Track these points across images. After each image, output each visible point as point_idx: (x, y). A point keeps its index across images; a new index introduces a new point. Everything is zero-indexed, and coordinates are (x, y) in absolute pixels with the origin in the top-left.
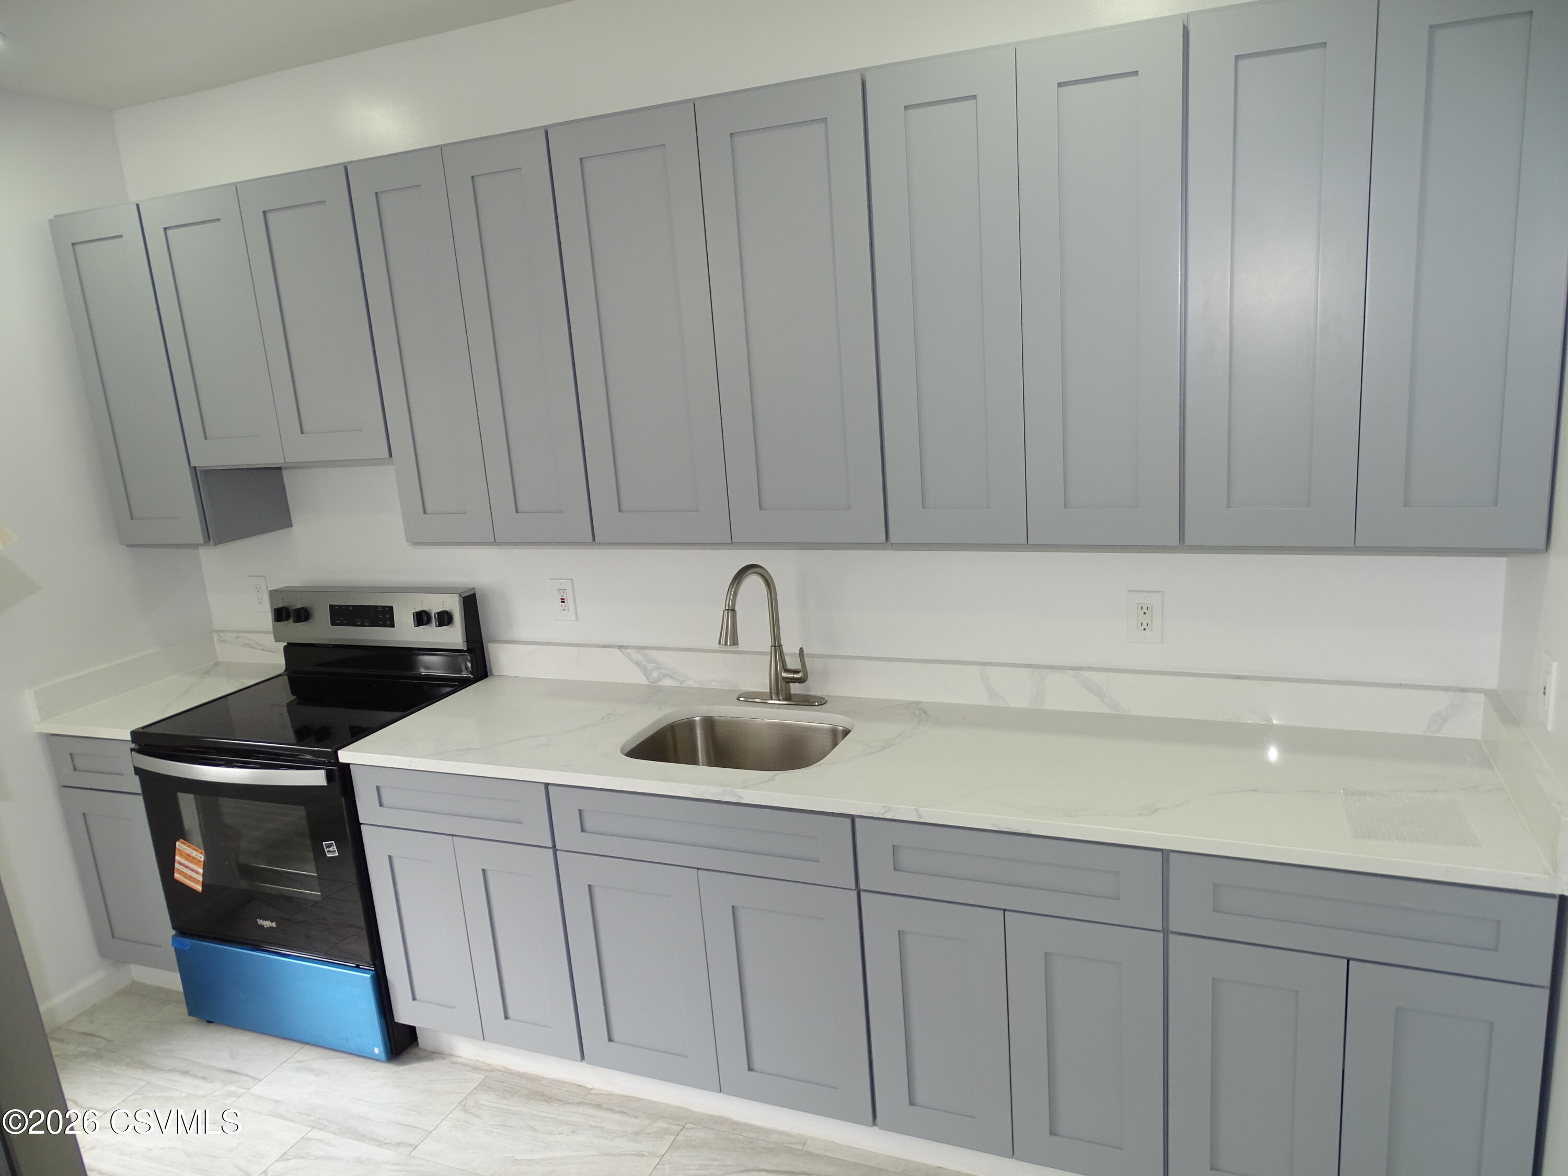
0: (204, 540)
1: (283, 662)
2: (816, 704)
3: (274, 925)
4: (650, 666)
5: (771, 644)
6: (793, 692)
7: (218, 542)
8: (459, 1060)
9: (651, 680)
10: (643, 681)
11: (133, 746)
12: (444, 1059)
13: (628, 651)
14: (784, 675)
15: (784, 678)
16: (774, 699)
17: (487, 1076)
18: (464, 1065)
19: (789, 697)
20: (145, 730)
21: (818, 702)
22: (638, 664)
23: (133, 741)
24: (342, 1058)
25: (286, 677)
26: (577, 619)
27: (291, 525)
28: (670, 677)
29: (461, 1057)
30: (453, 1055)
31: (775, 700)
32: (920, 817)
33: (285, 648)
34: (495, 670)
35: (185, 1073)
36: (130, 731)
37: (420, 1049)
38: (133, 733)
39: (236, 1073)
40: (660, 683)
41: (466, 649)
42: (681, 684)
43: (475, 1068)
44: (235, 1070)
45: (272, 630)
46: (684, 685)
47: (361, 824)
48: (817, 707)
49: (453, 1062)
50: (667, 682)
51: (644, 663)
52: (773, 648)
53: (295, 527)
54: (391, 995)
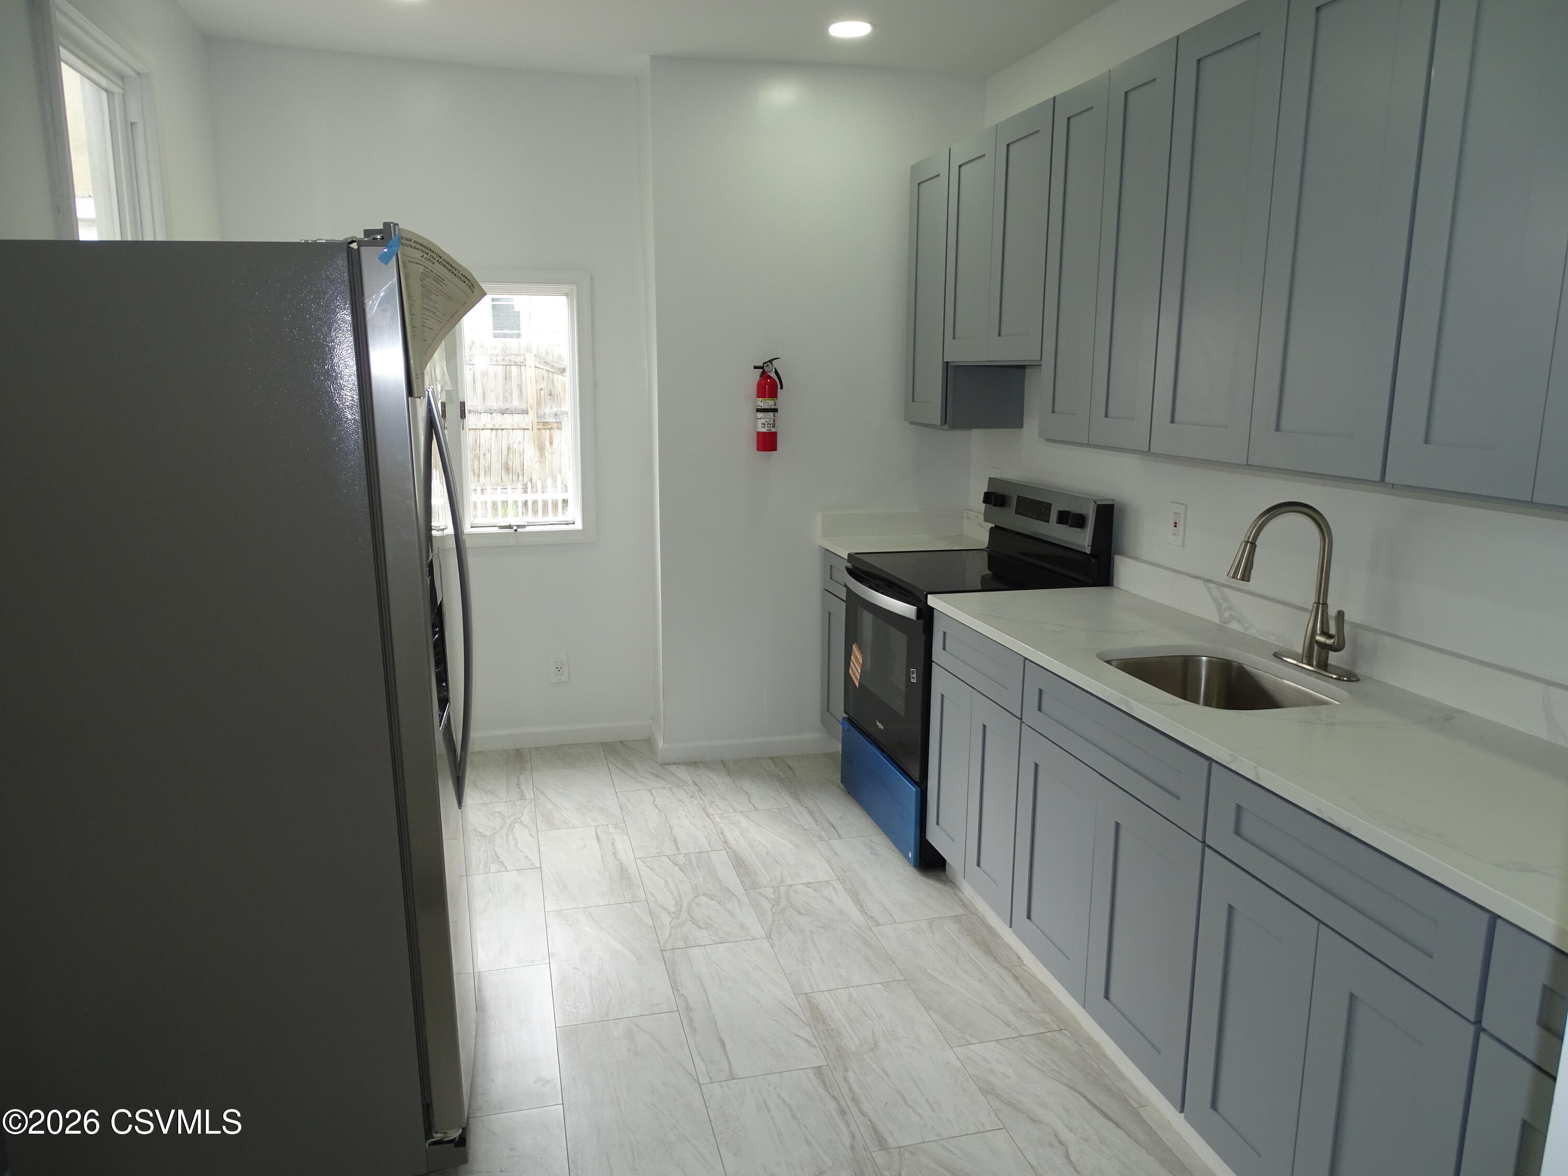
0: (941, 422)
1: (987, 540)
2: (1345, 679)
3: (882, 727)
4: (1224, 605)
5: (1314, 601)
6: (1330, 662)
7: (954, 427)
8: (961, 895)
9: (1223, 620)
10: (1216, 619)
11: (849, 565)
12: (952, 888)
13: (1211, 585)
14: (1319, 638)
15: (1318, 643)
16: (1304, 662)
17: (966, 914)
18: (961, 900)
19: (1323, 666)
20: (858, 556)
21: (1347, 678)
22: (1215, 600)
23: (849, 561)
24: (896, 853)
25: (986, 554)
26: (1183, 546)
27: (1022, 427)
28: (1239, 621)
29: (963, 893)
30: (959, 889)
31: (1305, 664)
32: (1258, 777)
33: (991, 528)
34: (1115, 583)
35: (811, 813)
36: (848, 552)
37: (945, 875)
38: (849, 555)
39: (833, 827)
40: (1229, 626)
41: (1089, 553)
42: (1245, 630)
43: (965, 905)
44: (835, 826)
45: (983, 512)
46: (1247, 632)
47: (934, 662)
48: (1345, 682)
49: (955, 894)
50: (1235, 626)
51: (1221, 601)
52: (1316, 605)
53: (1023, 429)
54: (927, 816)
